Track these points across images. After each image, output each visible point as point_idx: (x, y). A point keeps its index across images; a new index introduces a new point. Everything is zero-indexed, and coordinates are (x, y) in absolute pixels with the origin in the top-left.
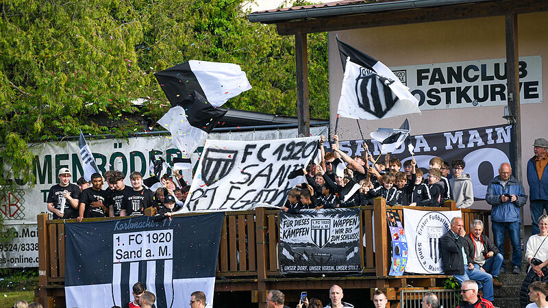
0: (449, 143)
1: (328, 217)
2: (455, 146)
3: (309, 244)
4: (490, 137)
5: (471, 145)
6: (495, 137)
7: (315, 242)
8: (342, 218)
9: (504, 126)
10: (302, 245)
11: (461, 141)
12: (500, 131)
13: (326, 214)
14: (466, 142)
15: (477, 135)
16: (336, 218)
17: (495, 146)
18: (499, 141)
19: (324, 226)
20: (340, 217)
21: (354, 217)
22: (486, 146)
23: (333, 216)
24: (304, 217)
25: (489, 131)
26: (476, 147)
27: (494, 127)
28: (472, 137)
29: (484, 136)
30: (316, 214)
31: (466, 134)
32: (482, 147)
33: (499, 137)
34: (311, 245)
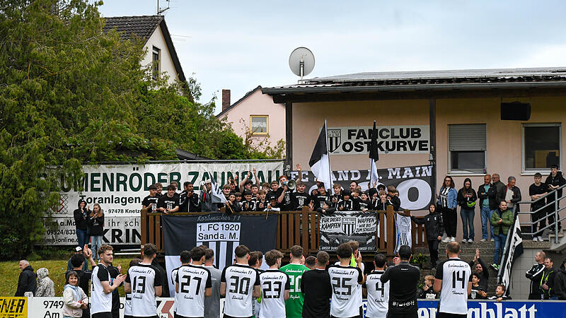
0: (390, 174)
1: (354, 217)
2: (394, 177)
3: (340, 233)
4: (418, 172)
5: (405, 177)
6: (421, 172)
7: (345, 232)
8: (364, 218)
9: (428, 166)
10: (336, 234)
11: (398, 173)
12: (424, 168)
13: (352, 215)
14: (401, 175)
15: (410, 171)
16: (360, 218)
17: (421, 178)
18: (424, 175)
19: (351, 222)
20: (362, 217)
21: (372, 217)
22: (414, 178)
23: (358, 216)
24: (337, 216)
25: (418, 169)
26: (408, 178)
27: (421, 167)
28: (406, 172)
29: (414, 172)
30: (345, 215)
31: (402, 170)
32: (412, 178)
33: (424, 173)
34: (342, 234)
